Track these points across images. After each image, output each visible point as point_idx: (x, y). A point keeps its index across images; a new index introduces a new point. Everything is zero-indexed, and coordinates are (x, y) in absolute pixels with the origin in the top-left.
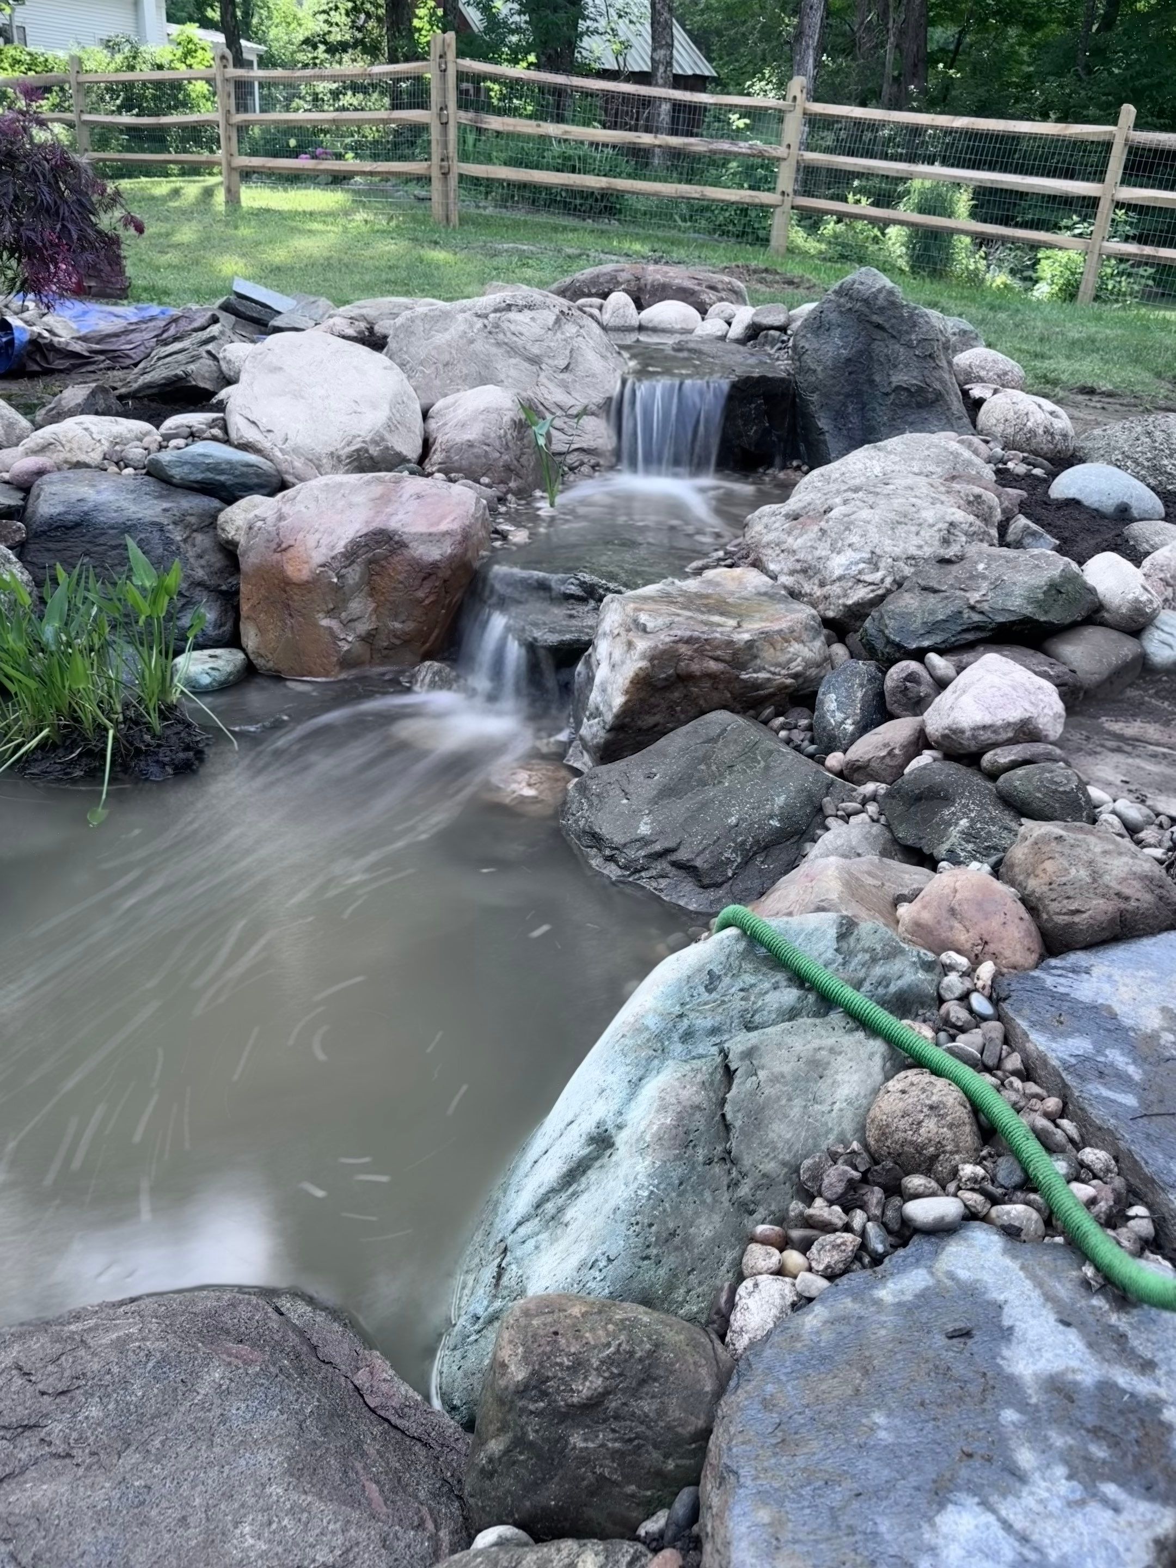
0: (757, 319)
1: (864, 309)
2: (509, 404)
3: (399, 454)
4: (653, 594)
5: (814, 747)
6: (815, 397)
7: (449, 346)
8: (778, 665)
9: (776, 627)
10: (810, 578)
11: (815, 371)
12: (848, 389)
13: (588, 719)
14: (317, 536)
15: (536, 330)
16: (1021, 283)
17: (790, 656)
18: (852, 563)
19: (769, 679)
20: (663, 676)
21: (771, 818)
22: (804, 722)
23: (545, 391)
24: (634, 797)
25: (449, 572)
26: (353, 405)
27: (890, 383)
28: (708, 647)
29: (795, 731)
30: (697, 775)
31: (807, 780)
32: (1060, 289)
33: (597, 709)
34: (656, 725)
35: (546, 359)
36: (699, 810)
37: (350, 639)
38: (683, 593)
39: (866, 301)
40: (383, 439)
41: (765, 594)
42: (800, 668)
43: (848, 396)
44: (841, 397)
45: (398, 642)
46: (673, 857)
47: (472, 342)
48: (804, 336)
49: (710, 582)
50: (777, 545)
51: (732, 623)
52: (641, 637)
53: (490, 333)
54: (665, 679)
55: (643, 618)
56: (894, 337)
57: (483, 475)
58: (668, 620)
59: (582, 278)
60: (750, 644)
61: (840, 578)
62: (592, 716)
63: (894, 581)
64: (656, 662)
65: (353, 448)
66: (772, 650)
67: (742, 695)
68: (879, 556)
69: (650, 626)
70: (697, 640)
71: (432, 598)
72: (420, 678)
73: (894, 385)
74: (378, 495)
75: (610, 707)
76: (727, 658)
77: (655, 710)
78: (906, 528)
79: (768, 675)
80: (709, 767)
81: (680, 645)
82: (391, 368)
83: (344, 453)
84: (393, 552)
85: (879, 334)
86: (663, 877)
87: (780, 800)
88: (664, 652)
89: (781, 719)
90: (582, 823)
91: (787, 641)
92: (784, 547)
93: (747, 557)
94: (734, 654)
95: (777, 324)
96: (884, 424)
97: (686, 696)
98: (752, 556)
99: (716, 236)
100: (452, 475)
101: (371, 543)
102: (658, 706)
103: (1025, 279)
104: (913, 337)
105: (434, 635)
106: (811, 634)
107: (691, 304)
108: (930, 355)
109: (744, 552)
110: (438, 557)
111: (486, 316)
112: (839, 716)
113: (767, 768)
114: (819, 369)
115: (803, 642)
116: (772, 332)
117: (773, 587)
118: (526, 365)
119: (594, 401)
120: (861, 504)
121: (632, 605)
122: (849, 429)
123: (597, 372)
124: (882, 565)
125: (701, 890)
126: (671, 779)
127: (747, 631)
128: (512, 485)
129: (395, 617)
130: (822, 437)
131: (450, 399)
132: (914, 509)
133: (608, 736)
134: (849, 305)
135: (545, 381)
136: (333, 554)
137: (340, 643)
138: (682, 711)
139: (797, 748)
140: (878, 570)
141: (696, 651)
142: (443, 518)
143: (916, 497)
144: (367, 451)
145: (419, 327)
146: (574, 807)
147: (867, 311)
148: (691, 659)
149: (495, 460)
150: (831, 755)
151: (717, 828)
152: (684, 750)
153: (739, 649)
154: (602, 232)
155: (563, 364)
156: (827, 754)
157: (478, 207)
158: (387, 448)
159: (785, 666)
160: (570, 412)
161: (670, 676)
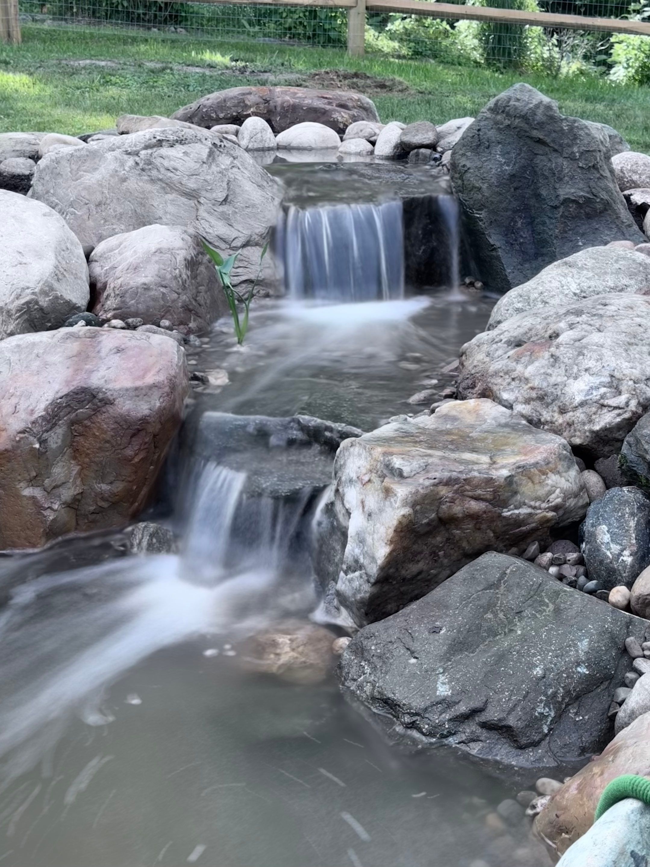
0: (406, 139)
1: (523, 125)
2: (179, 243)
3: (68, 303)
4: (392, 434)
5: (594, 582)
6: (482, 215)
7: (101, 185)
8: (537, 499)
9: (531, 459)
10: (548, 405)
11: (480, 189)
12: (515, 204)
13: (346, 573)
14: (14, 401)
15: (191, 164)
16: (595, 68)
17: (548, 488)
18: (592, 388)
19: (530, 515)
20: (425, 521)
21: (578, 665)
22: (573, 556)
23: (206, 225)
24: (423, 655)
25: (159, 426)
26: (18, 256)
27: (558, 196)
28: (467, 487)
29: (565, 566)
30: (485, 625)
31: (605, 621)
32: (636, 72)
33: (356, 561)
34: (420, 573)
35: (203, 193)
36: (497, 663)
37: (56, 507)
38: (423, 431)
39: (524, 118)
40: (52, 289)
41: (506, 425)
42: (559, 500)
43: (515, 211)
44: (509, 213)
45: (105, 505)
46: (482, 718)
47: (124, 180)
48: (463, 155)
49: (446, 417)
50: (506, 373)
51: (485, 459)
52: (399, 483)
53: (143, 170)
54: (428, 524)
55: (397, 462)
56: (555, 150)
57: (162, 317)
58: (422, 462)
59: (208, 103)
60: (510, 480)
61: (582, 404)
62: (350, 569)
63: (639, 403)
64: (418, 507)
65: (23, 301)
66: (530, 484)
67: (505, 532)
68: (619, 380)
69: (406, 470)
70: (456, 481)
71: (141, 456)
72: (136, 542)
73: (562, 198)
74: (75, 353)
75: (373, 559)
76: (488, 497)
77: (419, 557)
78: (638, 349)
79: (529, 510)
80: (496, 615)
81: (440, 488)
82: (50, 215)
83: (13, 307)
84: (97, 411)
85: (540, 149)
86: (474, 741)
87: (584, 645)
88: (425, 497)
89: (549, 555)
90: (368, 688)
91: (544, 473)
92: (514, 375)
93: (473, 386)
94: (495, 492)
95: (426, 142)
96: (556, 237)
97: (448, 539)
98: (479, 387)
99: (287, 39)
100: (130, 320)
101: (74, 404)
102: (420, 553)
103: (598, 64)
104: (575, 149)
105: (143, 492)
106: (565, 464)
107: (323, 123)
108: (594, 166)
109: (469, 382)
110: (146, 412)
111: (137, 154)
112: (615, 548)
113: (557, 611)
114: (485, 186)
115: (559, 473)
116: (423, 150)
117: (511, 416)
118: (184, 199)
119: (257, 231)
120: (589, 328)
121: (379, 450)
122: (521, 244)
123: (257, 202)
124: (623, 388)
125: (519, 752)
126: (459, 632)
127: (503, 467)
128: (192, 325)
129: (102, 479)
130: (494, 253)
131: (112, 241)
132: (642, 330)
133: (375, 590)
134: (507, 122)
135: (205, 215)
136: (33, 418)
137: (46, 513)
138: (445, 556)
139: (573, 584)
140: (620, 393)
141: (456, 492)
142: (146, 371)
143: (638, 316)
144: (37, 303)
145: (66, 169)
146: (353, 671)
147: (526, 127)
148: (453, 501)
149: (174, 301)
150: (614, 590)
151: (523, 682)
152: (465, 599)
153: (500, 486)
154: (173, 41)
155: (221, 196)
156: (610, 589)
157: (36, 21)
158: (57, 298)
159: (545, 499)
160: (233, 245)
161: (432, 521)
